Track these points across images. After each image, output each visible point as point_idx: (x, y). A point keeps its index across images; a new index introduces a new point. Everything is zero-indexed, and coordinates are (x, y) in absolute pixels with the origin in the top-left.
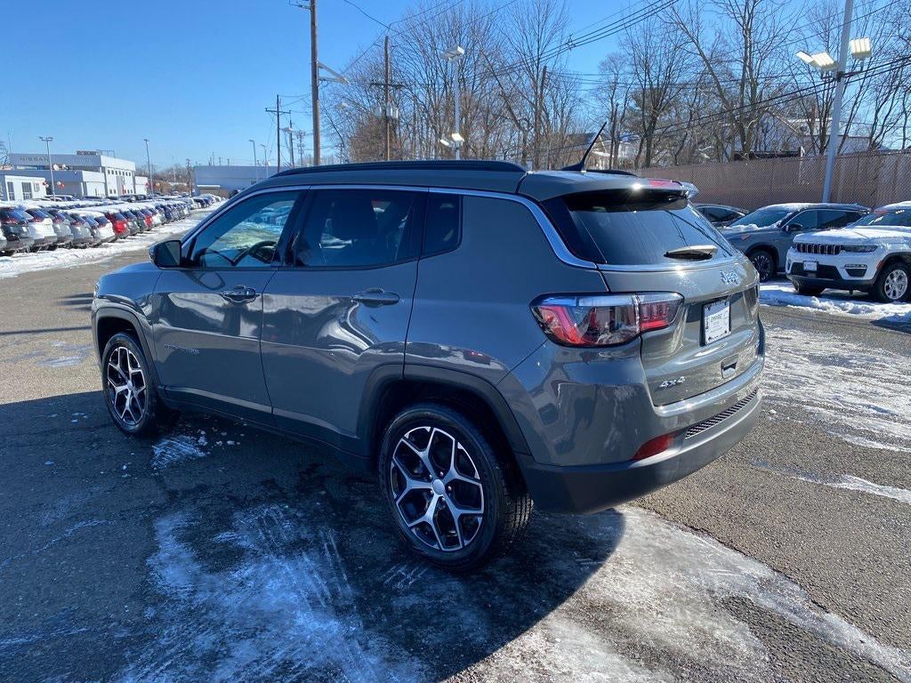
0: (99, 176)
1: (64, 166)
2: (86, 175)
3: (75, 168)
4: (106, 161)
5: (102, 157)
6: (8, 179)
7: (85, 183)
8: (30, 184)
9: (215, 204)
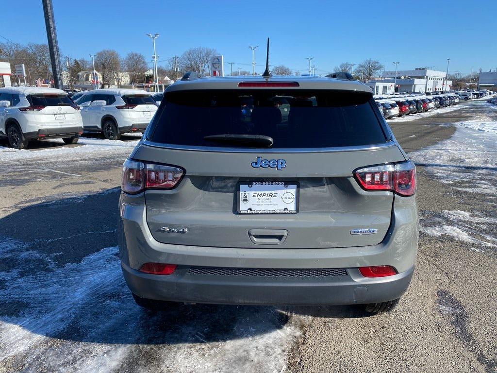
0: (424, 81)
1: (407, 76)
2: (417, 81)
3: (411, 77)
4: (429, 73)
5: (427, 70)
6: (377, 84)
7: (415, 86)
8: (387, 86)
9: (488, 96)
